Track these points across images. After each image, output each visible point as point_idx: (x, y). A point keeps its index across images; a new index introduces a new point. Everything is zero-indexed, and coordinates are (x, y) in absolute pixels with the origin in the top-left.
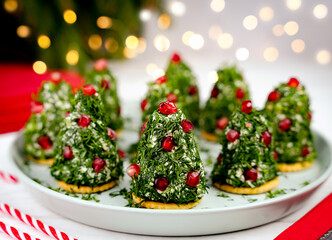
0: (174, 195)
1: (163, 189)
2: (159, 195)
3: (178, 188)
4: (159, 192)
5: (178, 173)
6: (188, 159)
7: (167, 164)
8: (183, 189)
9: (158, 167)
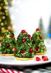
0: (26, 55)
1: (23, 53)
2: (22, 55)
3: (27, 53)
4: (22, 54)
5: (27, 49)
6: (29, 45)
7: (23, 46)
8: (28, 53)
9: (21, 47)
